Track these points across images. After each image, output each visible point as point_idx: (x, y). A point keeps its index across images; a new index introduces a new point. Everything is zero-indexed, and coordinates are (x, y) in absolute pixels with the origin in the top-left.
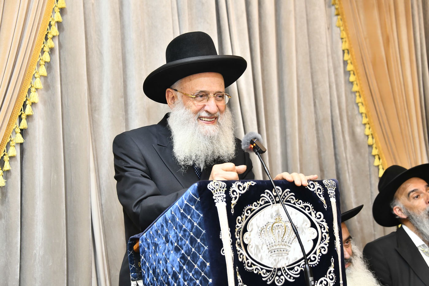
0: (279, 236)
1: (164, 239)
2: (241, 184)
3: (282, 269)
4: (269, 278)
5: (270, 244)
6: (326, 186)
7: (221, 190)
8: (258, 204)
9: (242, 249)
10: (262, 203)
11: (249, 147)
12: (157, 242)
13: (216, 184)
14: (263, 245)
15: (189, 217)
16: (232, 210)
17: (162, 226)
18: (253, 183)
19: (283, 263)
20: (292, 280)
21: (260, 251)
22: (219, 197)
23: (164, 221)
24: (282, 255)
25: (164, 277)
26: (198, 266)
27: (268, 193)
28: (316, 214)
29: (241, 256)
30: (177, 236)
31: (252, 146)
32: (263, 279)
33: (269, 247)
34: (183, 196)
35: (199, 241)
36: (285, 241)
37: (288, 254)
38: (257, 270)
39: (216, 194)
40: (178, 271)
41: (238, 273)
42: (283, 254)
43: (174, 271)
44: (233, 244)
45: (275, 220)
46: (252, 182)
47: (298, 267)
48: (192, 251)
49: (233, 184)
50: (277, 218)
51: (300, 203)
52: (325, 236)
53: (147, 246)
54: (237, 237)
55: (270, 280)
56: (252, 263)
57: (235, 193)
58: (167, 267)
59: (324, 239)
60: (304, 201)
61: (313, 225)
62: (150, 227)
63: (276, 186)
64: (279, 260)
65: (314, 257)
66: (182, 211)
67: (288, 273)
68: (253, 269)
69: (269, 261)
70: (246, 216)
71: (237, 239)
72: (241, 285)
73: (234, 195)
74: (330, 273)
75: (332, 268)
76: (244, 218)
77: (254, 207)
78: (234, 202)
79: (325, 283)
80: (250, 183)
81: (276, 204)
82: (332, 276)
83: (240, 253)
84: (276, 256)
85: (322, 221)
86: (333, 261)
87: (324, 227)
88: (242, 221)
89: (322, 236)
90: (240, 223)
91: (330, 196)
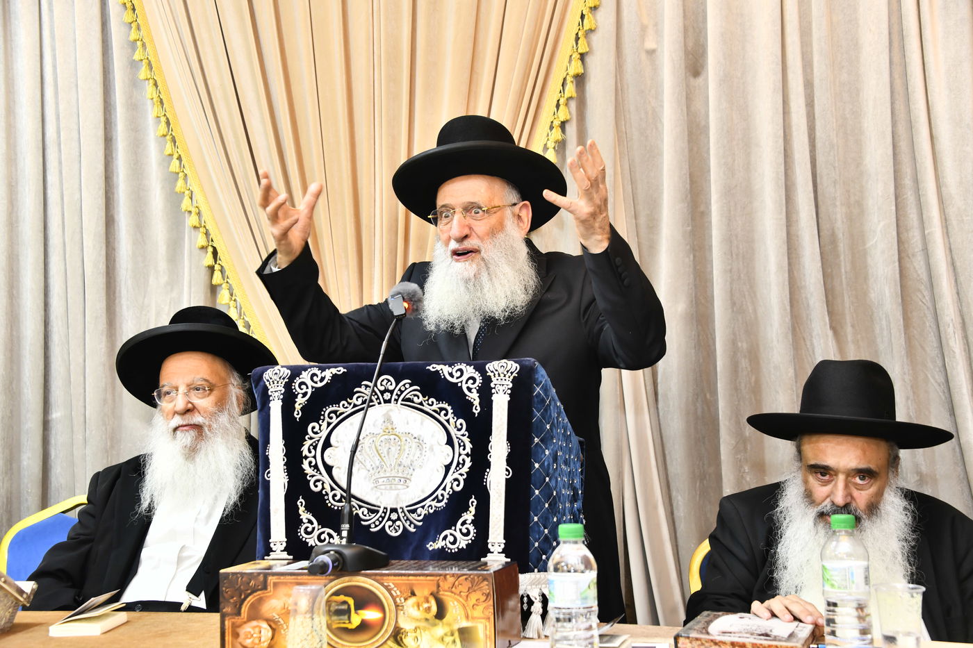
2: (318, 372)
3: (398, 509)
4: (374, 523)
5: (373, 469)
6: (490, 374)
7: (280, 382)
8: (350, 403)
10: (357, 403)
13: (274, 372)
16: (296, 413)
18: (340, 371)
20: (412, 529)
22: (275, 392)
24: (397, 488)
27: (367, 386)
28: (456, 422)
29: (318, 484)
32: (363, 523)
37: (408, 487)
39: (272, 387)
42: (400, 487)
47: (422, 510)
49: (303, 372)
51: (432, 402)
52: (463, 460)
54: (308, 455)
55: (376, 526)
56: (342, 496)
57: (303, 387)
59: (460, 466)
60: (440, 400)
65: (442, 495)
67: (407, 518)
70: (329, 422)
71: (306, 457)
72: (314, 529)
73: (302, 389)
74: (464, 523)
75: (469, 516)
76: (324, 425)
77: (341, 409)
78: (300, 401)
79: (451, 539)
80: (334, 371)
81: (385, 403)
82: (467, 529)
83: (315, 478)
84: (386, 489)
85: (463, 435)
86: (475, 504)
87: (464, 446)
88: (320, 429)
89: (458, 461)
90: (316, 433)
91: (493, 391)
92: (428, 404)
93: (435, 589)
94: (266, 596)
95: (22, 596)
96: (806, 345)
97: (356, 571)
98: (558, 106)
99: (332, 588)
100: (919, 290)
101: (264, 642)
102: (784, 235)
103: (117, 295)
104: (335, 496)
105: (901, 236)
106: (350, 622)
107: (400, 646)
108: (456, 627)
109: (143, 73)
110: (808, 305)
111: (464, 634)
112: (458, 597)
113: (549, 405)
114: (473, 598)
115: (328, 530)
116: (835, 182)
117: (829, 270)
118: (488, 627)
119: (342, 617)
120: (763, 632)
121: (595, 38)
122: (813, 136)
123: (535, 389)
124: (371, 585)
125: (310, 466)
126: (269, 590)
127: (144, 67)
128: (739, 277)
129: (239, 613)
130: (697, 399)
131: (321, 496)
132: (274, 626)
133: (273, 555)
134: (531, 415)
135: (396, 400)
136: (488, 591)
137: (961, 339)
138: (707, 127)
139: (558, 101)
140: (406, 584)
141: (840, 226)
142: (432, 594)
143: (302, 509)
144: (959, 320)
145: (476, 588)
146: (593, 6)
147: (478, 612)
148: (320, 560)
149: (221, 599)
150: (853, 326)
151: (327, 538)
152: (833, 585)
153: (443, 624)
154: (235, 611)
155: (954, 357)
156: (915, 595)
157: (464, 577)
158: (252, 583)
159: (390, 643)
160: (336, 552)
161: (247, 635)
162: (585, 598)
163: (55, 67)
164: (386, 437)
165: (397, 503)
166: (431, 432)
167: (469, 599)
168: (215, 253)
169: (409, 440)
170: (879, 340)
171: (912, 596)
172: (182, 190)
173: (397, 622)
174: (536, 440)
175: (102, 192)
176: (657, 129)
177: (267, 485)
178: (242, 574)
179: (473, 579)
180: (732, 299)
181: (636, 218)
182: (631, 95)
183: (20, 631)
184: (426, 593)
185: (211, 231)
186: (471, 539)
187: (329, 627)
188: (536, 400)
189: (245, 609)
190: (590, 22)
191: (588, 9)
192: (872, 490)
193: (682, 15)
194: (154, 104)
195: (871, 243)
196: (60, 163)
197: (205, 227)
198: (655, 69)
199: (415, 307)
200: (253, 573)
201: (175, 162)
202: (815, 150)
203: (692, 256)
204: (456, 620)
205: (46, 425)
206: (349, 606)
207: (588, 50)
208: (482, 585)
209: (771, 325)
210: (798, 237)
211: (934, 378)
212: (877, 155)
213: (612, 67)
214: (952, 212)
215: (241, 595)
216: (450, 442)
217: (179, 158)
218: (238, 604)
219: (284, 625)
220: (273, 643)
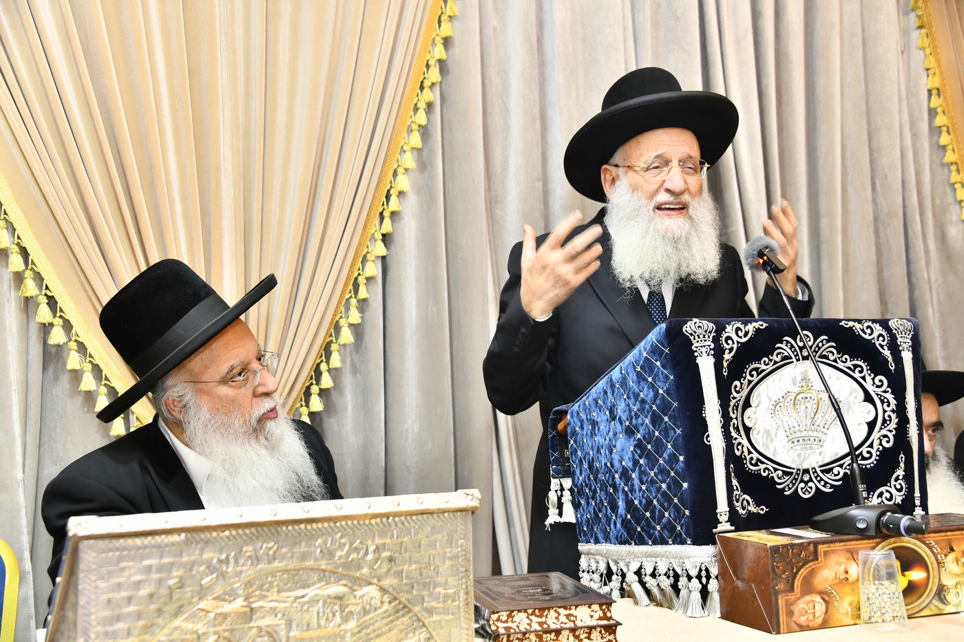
0: (806, 416)
1: (608, 413)
2: (742, 327)
3: (810, 470)
4: (788, 485)
5: (790, 429)
6: (894, 331)
7: (707, 336)
8: (771, 360)
9: (741, 436)
10: (777, 360)
11: (756, 262)
12: (596, 417)
13: (697, 325)
14: (777, 429)
15: (650, 379)
16: (724, 370)
17: (605, 392)
18: (762, 325)
19: (813, 460)
20: (827, 490)
21: (772, 440)
22: (702, 347)
23: (609, 384)
24: (812, 448)
25: (607, 475)
26: (664, 461)
27: (788, 342)
28: (873, 379)
29: (740, 447)
30: (630, 411)
31: (761, 261)
32: (778, 486)
33: (788, 433)
34: (642, 344)
35: (666, 419)
36: (816, 424)
37: (822, 446)
38: (767, 471)
39: (698, 342)
40: (631, 467)
41: (733, 474)
43: (623, 466)
44: (726, 427)
45: (799, 389)
46: (761, 323)
47: (839, 469)
48: (654, 435)
49: (727, 326)
50: (804, 384)
51: (846, 359)
52: (889, 416)
53: (579, 424)
54: (733, 416)
56: (758, 460)
57: (730, 341)
58: (612, 459)
59: (888, 422)
60: (852, 357)
61: (868, 398)
62: (586, 395)
63: (802, 330)
64: (807, 455)
65: (868, 452)
66: (639, 369)
67: (821, 478)
68: (760, 470)
69: (789, 456)
70: (748, 380)
71: (730, 419)
72: (739, 496)
73: (728, 345)
74: (897, 479)
75: (900, 472)
76: (746, 383)
77: (763, 367)
78: (728, 357)
79: (888, 495)
80: (756, 325)
81: (803, 360)
82: (900, 484)
83: (737, 441)
84: (801, 449)
85: (885, 392)
86: (903, 459)
87: (887, 401)
88: (741, 387)
89: (884, 417)
90: (737, 392)
91: (901, 348)
92: (842, 361)
101: (818, 618)
107: (946, 604)
124: (916, 546)
125: (734, 428)
129: (792, 589)
131: (741, 460)
133: (720, 528)
140: (944, 540)
149: (773, 576)
151: (746, 505)
154: (789, 588)
158: (803, 555)
159: (935, 602)
161: (801, 612)
164: (802, 395)
165: (810, 463)
169: (823, 399)
173: (940, 579)
177: (708, 448)
178: (793, 546)
186: (904, 495)
189: (797, 584)
200: (803, 543)
215: (792, 570)
218: (790, 578)
219: (837, 597)
220: (827, 617)
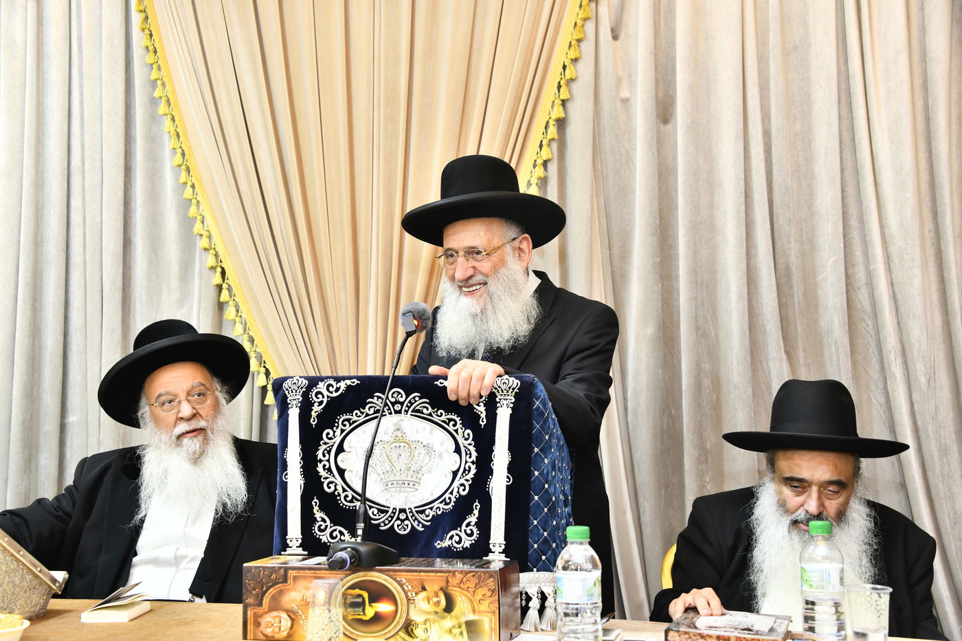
2: (334, 383)
3: (407, 510)
4: (384, 521)
7: (298, 391)
8: (363, 413)
10: (370, 413)
13: (293, 382)
16: (313, 420)
18: (354, 383)
22: (294, 400)
24: (406, 490)
27: (379, 397)
28: (464, 432)
32: (372, 521)
36: (411, 470)
37: (417, 490)
39: (291, 395)
42: (409, 490)
47: (430, 511)
49: (320, 383)
50: (398, 435)
51: (441, 414)
52: (469, 467)
54: (323, 458)
55: (386, 525)
56: (354, 497)
57: (320, 396)
59: (467, 472)
60: (447, 412)
65: (449, 498)
68: (356, 506)
70: (342, 429)
71: (321, 461)
72: (326, 526)
73: (318, 398)
74: (468, 525)
75: (473, 519)
76: (338, 432)
77: (355, 418)
78: (316, 409)
79: (457, 538)
80: (349, 382)
81: (395, 413)
82: (471, 530)
83: (328, 480)
84: (395, 491)
85: (470, 444)
86: (478, 507)
87: (470, 454)
88: (334, 435)
89: (465, 467)
90: (331, 439)
91: (498, 405)
92: (437, 415)
93: (444, 585)
94: (286, 589)
95: (55, 585)
96: (762, 367)
97: (370, 567)
98: (541, 146)
99: (348, 582)
100: (864, 320)
101: (283, 631)
102: (745, 267)
103: (132, 309)
104: (346, 496)
105: (848, 271)
106: (364, 614)
107: (411, 637)
108: (463, 620)
109: (162, 109)
110: (765, 331)
111: (471, 626)
112: (466, 593)
113: (547, 418)
114: (480, 592)
115: (339, 528)
116: (790, 221)
117: (784, 300)
118: (493, 621)
119: (357, 609)
120: (746, 627)
121: (575, 86)
122: (770, 180)
123: (534, 403)
124: (384, 580)
125: (324, 469)
126: (289, 583)
127: (163, 103)
128: (703, 305)
129: (260, 604)
130: (663, 414)
131: (333, 497)
132: (293, 616)
133: (289, 551)
134: (531, 427)
135: (406, 411)
136: (494, 587)
137: (901, 364)
138: (675, 169)
139: (541, 142)
140: (417, 579)
141: (794, 261)
142: (441, 589)
143: (316, 509)
144: (899, 347)
145: (482, 584)
146: (574, 58)
147: (484, 606)
148: (339, 556)
149: (244, 591)
150: (804, 351)
151: (339, 535)
152: (811, 586)
153: (451, 616)
154: (257, 602)
155: (895, 380)
156: (882, 595)
157: (472, 574)
158: (274, 576)
159: (402, 634)
160: (353, 549)
161: (267, 625)
162: (591, 595)
163: (82, 102)
164: (396, 444)
165: (406, 504)
166: (439, 440)
167: (476, 594)
168: (223, 273)
169: (418, 448)
170: (828, 363)
171: (880, 597)
172: (195, 215)
173: (408, 614)
174: (536, 450)
175: (121, 216)
176: (629, 169)
177: (284, 486)
178: (264, 568)
179: (480, 576)
180: (696, 325)
181: (610, 250)
182: (608, 140)
183: (54, 617)
184: (436, 588)
185: (220, 253)
186: (474, 540)
187: (345, 619)
188: (535, 412)
189: (266, 600)
190: (571, 72)
191: (569, 61)
192: (841, 500)
193: (654, 68)
194: (171, 137)
195: (821, 277)
196: (84, 189)
197: (214, 249)
198: (629, 116)
199: (424, 325)
200: (274, 567)
201: (189, 190)
202: (772, 193)
203: (660, 285)
204: (463, 614)
205: (63, 428)
206: (364, 599)
207: (569, 97)
208: (488, 581)
209: (731, 348)
210: (756, 269)
211: (876, 399)
212: (827, 199)
213: (590, 113)
214: (894, 250)
215: (263, 587)
216: (458, 450)
217: (193, 186)
218: (260, 596)
219: (303, 616)
220: (292, 632)
